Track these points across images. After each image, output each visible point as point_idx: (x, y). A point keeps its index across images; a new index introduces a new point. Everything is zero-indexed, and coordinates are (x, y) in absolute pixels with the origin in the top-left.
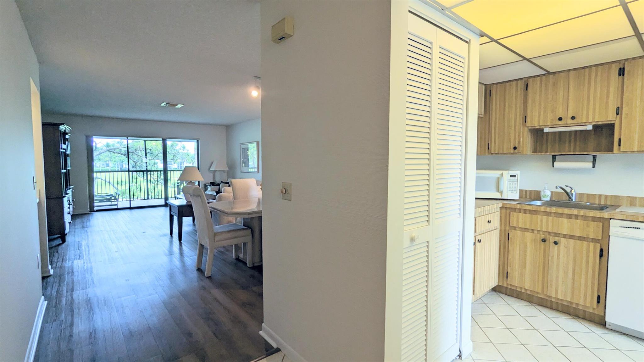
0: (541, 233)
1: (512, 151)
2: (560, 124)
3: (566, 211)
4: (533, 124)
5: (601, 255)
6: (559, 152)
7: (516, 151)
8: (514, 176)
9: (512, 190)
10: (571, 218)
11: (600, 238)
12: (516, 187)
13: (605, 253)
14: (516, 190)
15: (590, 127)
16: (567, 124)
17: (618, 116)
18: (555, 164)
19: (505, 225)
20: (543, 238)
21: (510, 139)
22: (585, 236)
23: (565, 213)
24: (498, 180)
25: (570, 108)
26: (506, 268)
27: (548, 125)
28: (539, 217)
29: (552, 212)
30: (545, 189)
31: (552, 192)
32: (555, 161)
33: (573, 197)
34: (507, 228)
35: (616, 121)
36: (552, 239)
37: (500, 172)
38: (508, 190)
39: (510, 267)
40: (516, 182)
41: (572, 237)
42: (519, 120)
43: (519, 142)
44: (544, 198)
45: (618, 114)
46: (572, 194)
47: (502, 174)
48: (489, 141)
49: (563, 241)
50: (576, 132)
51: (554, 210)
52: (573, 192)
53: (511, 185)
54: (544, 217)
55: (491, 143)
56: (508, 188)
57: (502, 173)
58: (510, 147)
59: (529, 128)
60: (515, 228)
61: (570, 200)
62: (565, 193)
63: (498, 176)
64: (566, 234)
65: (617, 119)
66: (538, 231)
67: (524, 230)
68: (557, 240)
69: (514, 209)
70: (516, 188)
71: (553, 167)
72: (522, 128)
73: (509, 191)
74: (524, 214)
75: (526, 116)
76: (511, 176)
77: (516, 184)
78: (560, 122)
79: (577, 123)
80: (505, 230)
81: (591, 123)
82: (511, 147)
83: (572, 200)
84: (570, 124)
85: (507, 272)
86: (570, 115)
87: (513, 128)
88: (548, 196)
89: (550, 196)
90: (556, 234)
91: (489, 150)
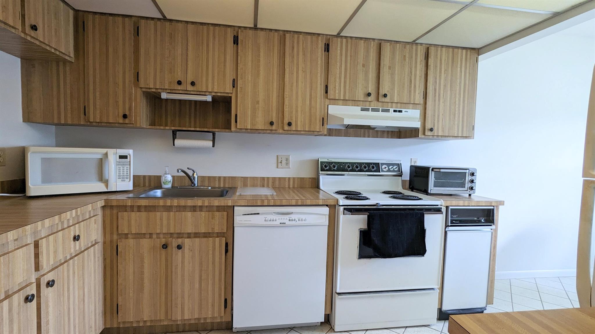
0: (162, 236)
1: (121, 120)
2: (179, 90)
3: (190, 202)
4: (148, 85)
5: (227, 251)
6: (179, 127)
7: (127, 121)
8: (125, 157)
9: (122, 178)
10: (195, 211)
11: (225, 231)
12: (129, 172)
13: (230, 248)
14: (129, 177)
15: (209, 98)
16: (186, 90)
17: (235, 89)
18: (176, 141)
19: (112, 234)
20: (164, 244)
21: (117, 102)
22: (211, 232)
23: (188, 205)
24: (101, 163)
25: (189, 72)
26: (115, 299)
27: (166, 89)
28: (158, 214)
29: (173, 206)
30: (166, 174)
31: (173, 177)
32: (176, 138)
33: (195, 181)
34: (115, 237)
35: (233, 94)
36: (175, 243)
37: (104, 151)
38: (117, 177)
39: (122, 295)
40: (129, 166)
41: (197, 235)
42: (129, 77)
43: (130, 109)
44: (165, 185)
45: (234, 87)
46: (194, 178)
47: (106, 154)
48: (84, 102)
49: (187, 242)
50: (196, 102)
51: (175, 202)
52: (195, 175)
53: (121, 171)
54: (164, 213)
55: (89, 105)
56: (117, 174)
57: (106, 152)
58: (118, 115)
59: (143, 90)
60: (126, 236)
61: (193, 185)
62: (187, 177)
63: (100, 156)
64: (191, 232)
65: (233, 91)
66: (157, 234)
67: (139, 236)
68: (180, 243)
69: (123, 208)
70: (129, 174)
71: (174, 145)
72: (133, 89)
73: (119, 178)
74: (138, 213)
75: (138, 73)
76: (121, 157)
77: (129, 168)
78: (180, 87)
79: (198, 91)
80: (111, 242)
81: (210, 94)
82: (120, 115)
83: (195, 185)
84: (190, 91)
85: (117, 305)
86: (189, 81)
87: (121, 87)
88: (169, 182)
89: (172, 181)
90: (180, 235)
91: (86, 117)
